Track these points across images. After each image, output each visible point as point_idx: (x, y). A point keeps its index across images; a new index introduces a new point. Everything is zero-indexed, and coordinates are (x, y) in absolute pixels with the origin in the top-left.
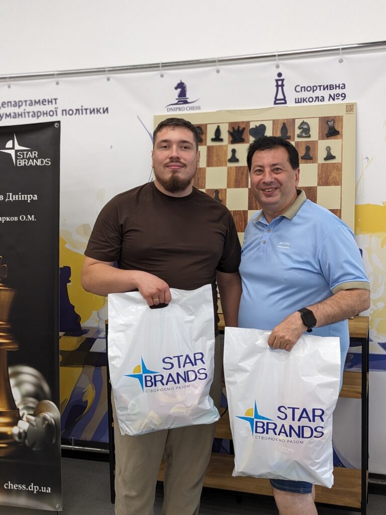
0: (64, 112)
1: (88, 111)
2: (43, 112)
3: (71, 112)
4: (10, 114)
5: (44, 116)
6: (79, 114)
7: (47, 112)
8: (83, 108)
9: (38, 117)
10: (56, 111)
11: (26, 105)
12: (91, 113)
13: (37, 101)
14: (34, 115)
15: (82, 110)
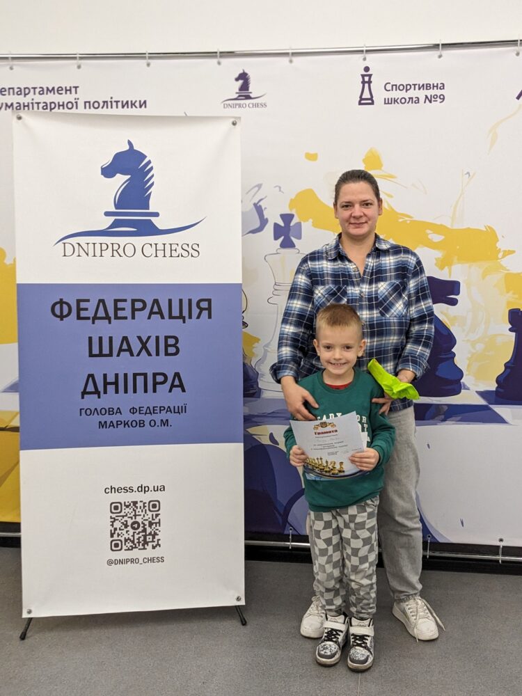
0: (87, 104)
1: (120, 104)
2: (59, 103)
3: (96, 105)
4: (12, 104)
5: (59, 108)
6: (107, 107)
7: (63, 103)
8: (113, 100)
9: (51, 109)
10: (76, 102)
11: (35, 94)
12: (123, 107)
13: (50, 89)
14: (46, 106)
15: (111, 102)
